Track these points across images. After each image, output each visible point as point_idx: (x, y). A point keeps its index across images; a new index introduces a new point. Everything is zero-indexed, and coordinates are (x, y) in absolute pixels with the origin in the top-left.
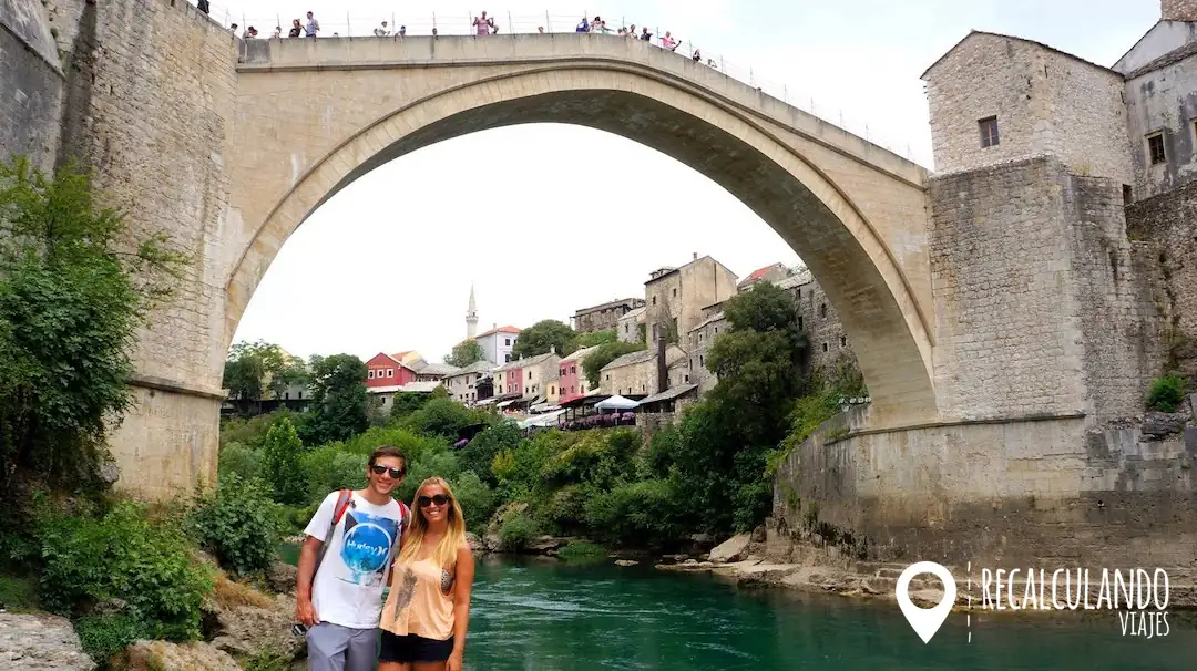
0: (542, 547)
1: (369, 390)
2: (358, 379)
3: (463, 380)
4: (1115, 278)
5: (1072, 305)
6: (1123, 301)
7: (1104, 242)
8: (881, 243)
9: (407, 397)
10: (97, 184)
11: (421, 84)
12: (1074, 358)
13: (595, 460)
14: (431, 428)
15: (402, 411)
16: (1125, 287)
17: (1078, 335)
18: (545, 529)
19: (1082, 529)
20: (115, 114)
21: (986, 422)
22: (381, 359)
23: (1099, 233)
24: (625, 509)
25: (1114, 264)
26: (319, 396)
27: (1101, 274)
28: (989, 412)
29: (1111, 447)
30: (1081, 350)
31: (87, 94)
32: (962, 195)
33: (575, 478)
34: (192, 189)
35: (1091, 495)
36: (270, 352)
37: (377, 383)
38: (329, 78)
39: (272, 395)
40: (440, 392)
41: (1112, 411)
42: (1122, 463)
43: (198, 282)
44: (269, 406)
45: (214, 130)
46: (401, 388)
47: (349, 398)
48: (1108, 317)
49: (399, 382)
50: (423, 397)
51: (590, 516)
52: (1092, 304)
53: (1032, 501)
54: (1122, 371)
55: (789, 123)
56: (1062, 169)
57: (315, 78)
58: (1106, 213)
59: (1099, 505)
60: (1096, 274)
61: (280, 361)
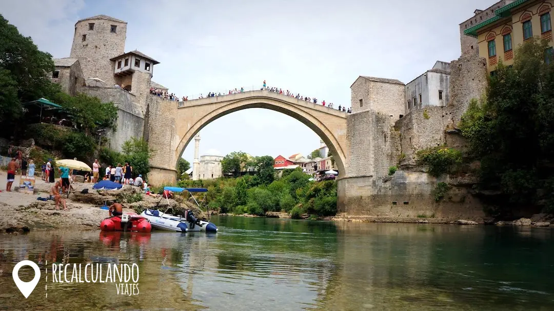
0: (304, 217)
1: (275, 168)
2: (271, 165)
3: (310, 164)
4: (385, 141)
5: (372, 148)
6: (387, 147)
7: (383, 132)
8: (331, 133)
9: (287, 171)
10: (150, 135)
11: (214, 107)
12: (372, 161)
13: (320, 190)
14: (292, 181)
15: (285, 175)
16: (388, 143)
17: (373, 156)
18: (305, 212)
19: (370, 204)
20: (153, 123)
21: (354, 177)
22: (280, 157)
23: (382, 130)
24: (324, 205)
25: (385, 137)
26: (259, 170)
27: (381, 140)
28: (355, 175)
29: (377, 184)
30: (373, 159)
31: (148, 120)
32: (353, 120)
33: (314, 196)
34: (168, 133)
35: (372, 195)
36: (243, 155)
37: (278, 166)
38: (196, 108)
39: (244, 170)
40: (298, 169)
41: (380, 175)
42: (378, 187)
43: (170, 150)
44: (243, 173)
45: (173, 121)
46: (286, 168)
47: (268, 171)
48: (382, 151)
49: (286, 165)
50: (292, 170)
51: (316, 208)
52: (378, 148)
53: (361, 197)
54: (385, 165)
55: (305, 106)
56: (373, 113)
57: (193, 108)
58: (384, 124)
59: (374, 197)
60: (380, 140)
61: (247, 158)
